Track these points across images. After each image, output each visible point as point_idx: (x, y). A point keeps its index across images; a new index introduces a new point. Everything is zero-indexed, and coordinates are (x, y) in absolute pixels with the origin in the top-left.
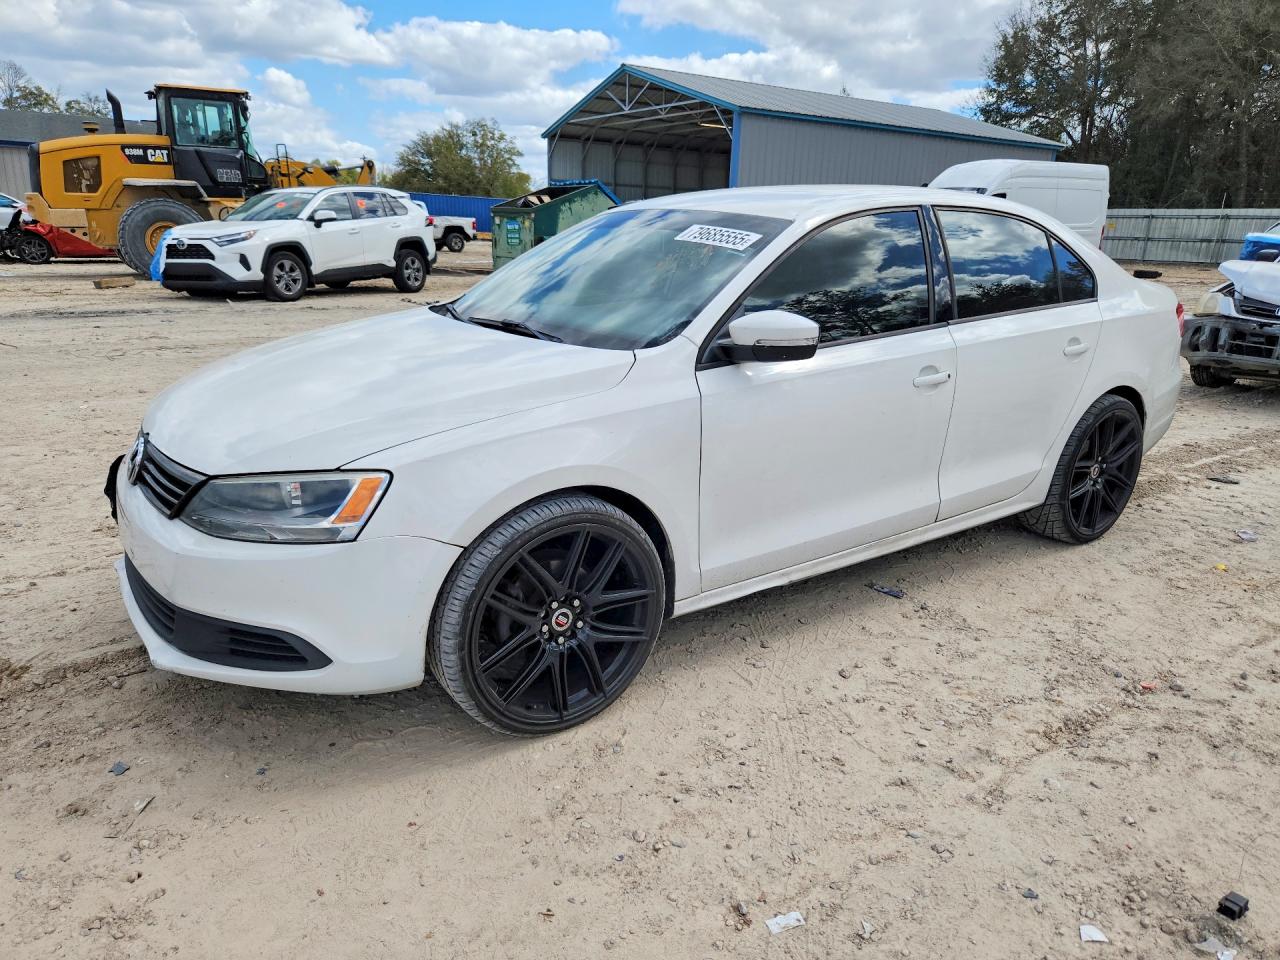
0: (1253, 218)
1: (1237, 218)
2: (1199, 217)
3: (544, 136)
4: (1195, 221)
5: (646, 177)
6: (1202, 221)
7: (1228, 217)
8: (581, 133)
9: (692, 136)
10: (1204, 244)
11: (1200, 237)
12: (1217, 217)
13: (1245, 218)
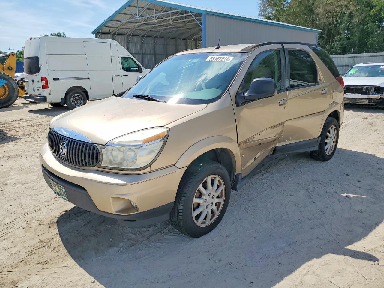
0: (364, 57)
1: (358, 57)
2: (343, 58)
3: (93, 33)
4: (342, 59)
5: (142, 49)
6: (345, 59)
7: (354, 57)
8: (111, 31)
9: (161, 32)
10: (346, 67)
11: (344, 65)
12: (351, 57)
13: (361, 57)
